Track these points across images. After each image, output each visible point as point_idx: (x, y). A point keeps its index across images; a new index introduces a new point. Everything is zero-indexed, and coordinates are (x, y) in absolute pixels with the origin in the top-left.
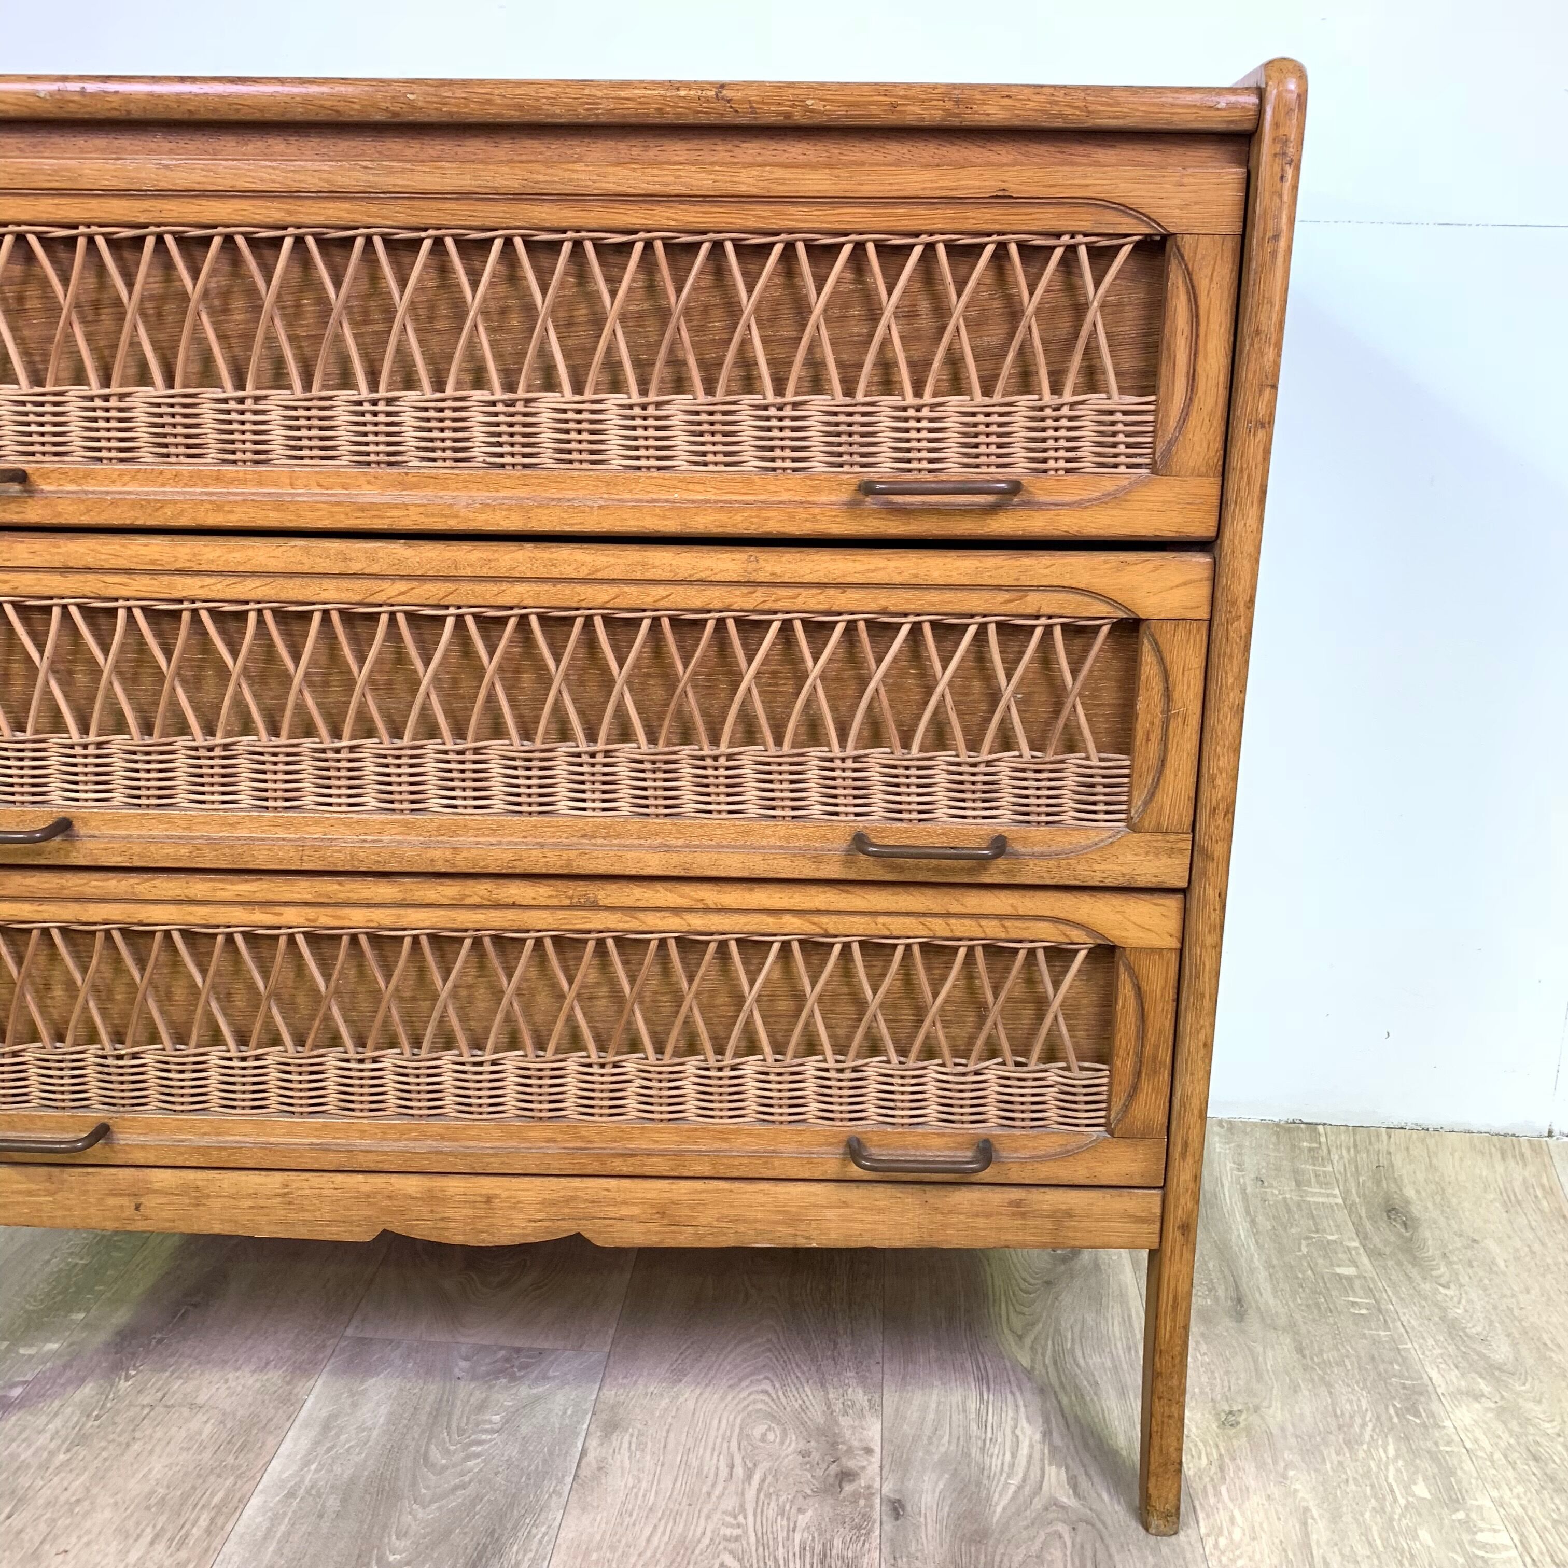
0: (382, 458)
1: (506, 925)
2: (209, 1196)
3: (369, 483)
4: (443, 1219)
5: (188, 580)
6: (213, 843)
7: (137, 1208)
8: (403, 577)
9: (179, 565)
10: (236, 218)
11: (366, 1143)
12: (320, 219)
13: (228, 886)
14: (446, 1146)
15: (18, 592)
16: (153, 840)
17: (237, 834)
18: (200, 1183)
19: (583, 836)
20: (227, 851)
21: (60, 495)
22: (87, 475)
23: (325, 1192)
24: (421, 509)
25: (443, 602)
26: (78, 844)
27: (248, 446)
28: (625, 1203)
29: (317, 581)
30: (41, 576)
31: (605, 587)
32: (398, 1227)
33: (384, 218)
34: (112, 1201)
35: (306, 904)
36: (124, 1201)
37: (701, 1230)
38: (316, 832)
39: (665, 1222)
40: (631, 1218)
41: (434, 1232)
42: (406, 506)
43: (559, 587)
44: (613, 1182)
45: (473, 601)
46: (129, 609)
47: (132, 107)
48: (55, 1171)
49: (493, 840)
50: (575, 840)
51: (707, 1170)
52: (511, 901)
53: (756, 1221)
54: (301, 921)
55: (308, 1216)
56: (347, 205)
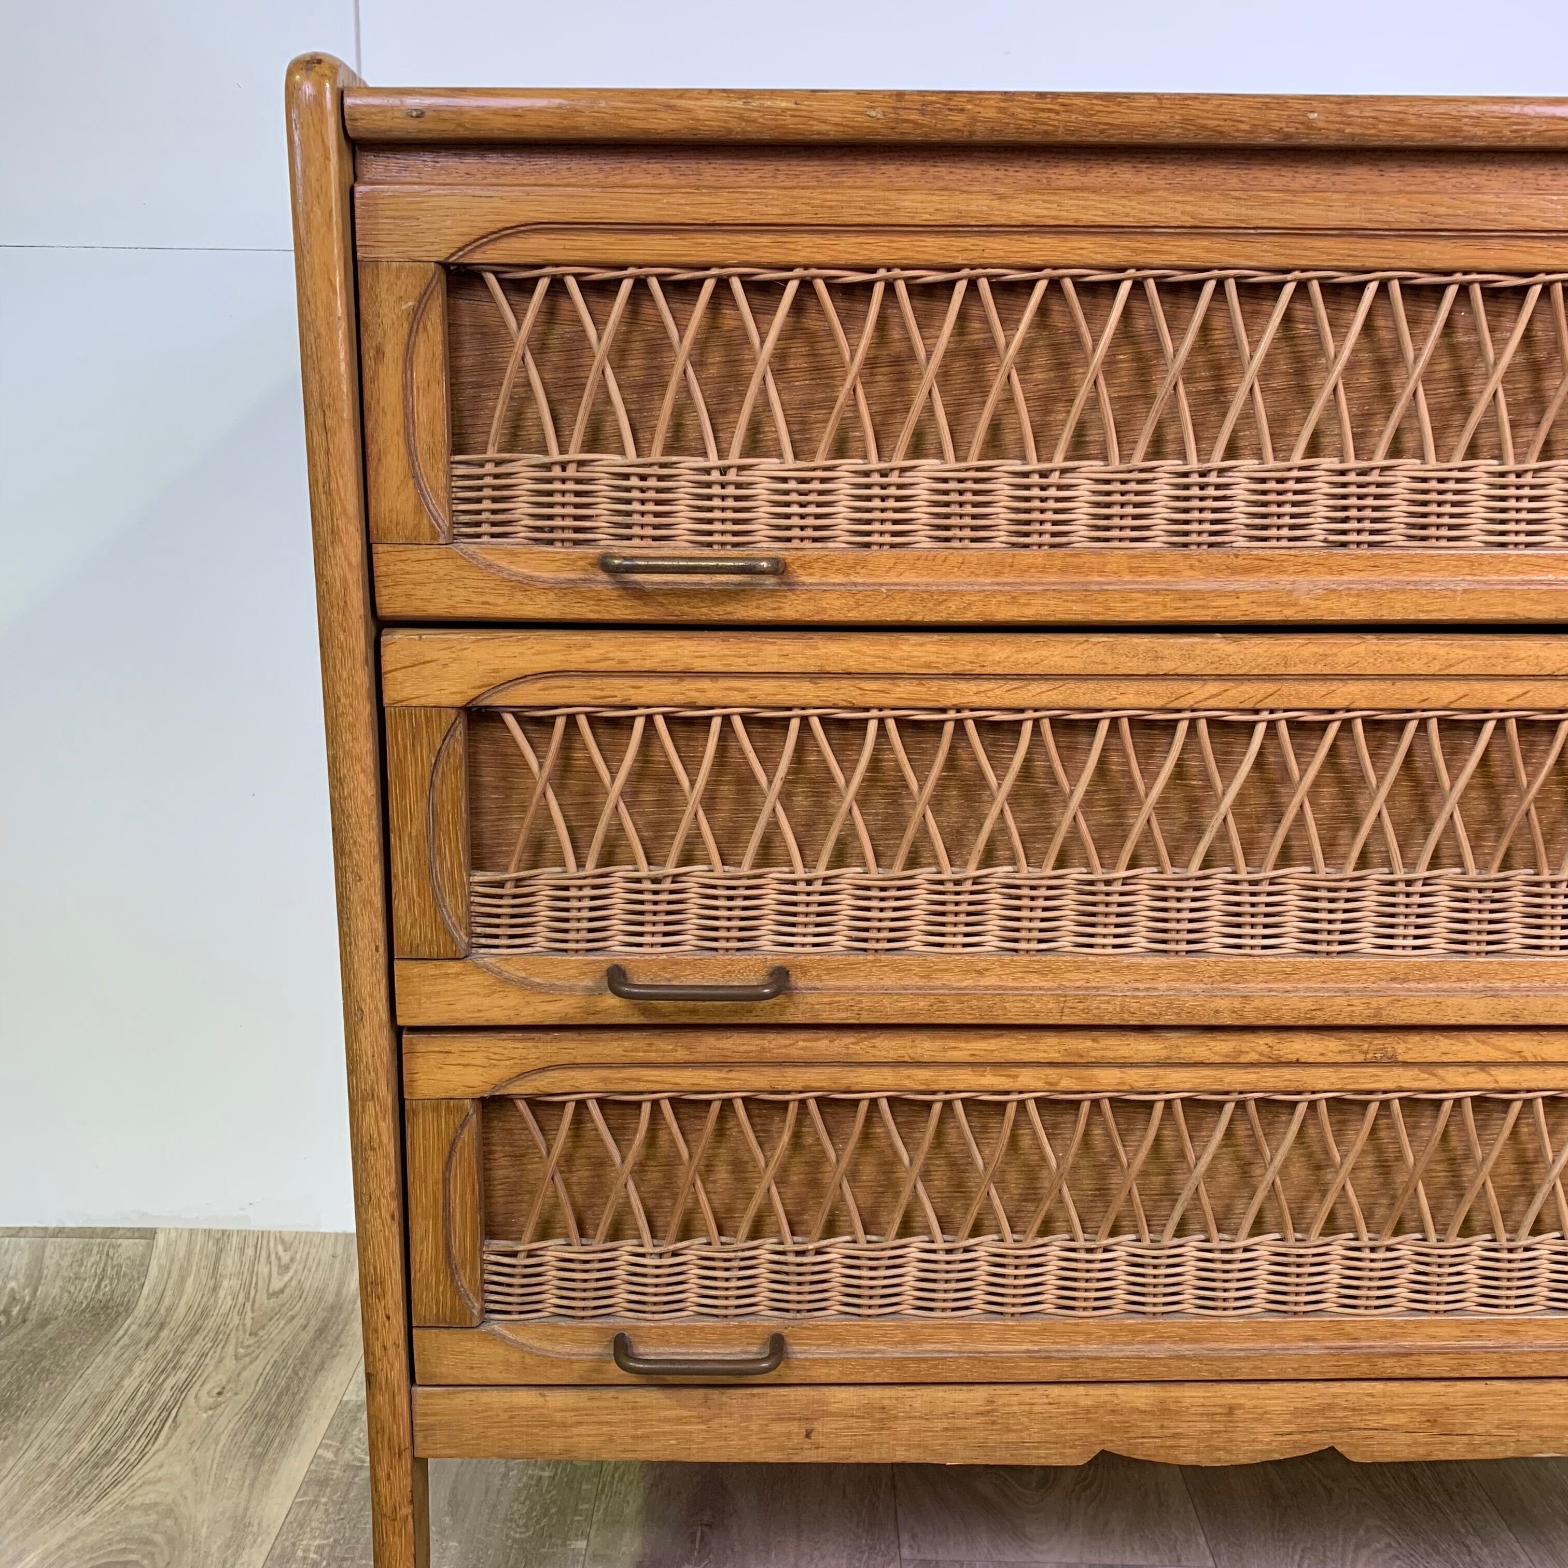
0: (1205, 538)
1: (1281, 1085)
2: (896, 1418)
3: (1191, 567)
4: (1174, 1436)
5: (962, 685)
6: (961, 995)
7: (808, 1435)
8: (1219, 677)
9: (957, 668)
10: (1072, 258)
11: (1093, 1349)
12: (1173, 259)
13: (963, 1045)
14: (1185, 1348)
15: (756, 702)
16: (887, 992)
17: (984, 982)
18: (886, 1402)
19: (1393, 980)
20: (975, 1002)
21: (825, 589)
22: (859, 563)
23: (1037, 1409)
24: (1255, 597)
25: (1258, 706)
26: (798, 999)
27: (1048, 527)
28: (1390, 1410)
29: (1114, 684)
30: (785, 683)
31: (1452, 684)
32: (1117, 1446)
33: (1249, 258)
34: (776, 1428)
35: (1052, 1064)
36: (794, 1427)
37: (1477, 1440)
38: (1076, 979)
39: (1435, 1431)
40: (1396, 1428)
41: (1162, 1452)
42: (1237, 594)
43: (1399, 684)
44: (1379, 1386)
45: (1296, 704)
46: (881, 721)
47: (980, 127)
48: (715, 1394)
49: (1288, 986)
50: (1383, 984)
51: (1493, 1369)
52: (1293, 1058)
53: (1542, 1427)
54: (1040, 1084)
55: (1012, 1437)
56: (1205, 243)
